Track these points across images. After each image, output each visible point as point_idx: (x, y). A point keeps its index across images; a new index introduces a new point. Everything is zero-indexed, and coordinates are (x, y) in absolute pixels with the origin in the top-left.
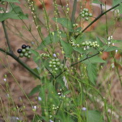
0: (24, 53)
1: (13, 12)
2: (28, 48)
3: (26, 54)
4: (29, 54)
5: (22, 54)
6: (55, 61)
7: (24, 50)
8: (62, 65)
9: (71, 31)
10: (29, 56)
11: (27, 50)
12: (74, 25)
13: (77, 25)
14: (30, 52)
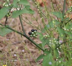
0: (33, 35)
1: (26, 9)
2: (35, 31)
3: (34, 35)
4: (36, 35)
5: (31, 35)
6: (53, 40)
7: (33, 33)
8: (58, 42)
9: (62, 20)
10: (36, 36)
11: (34, 33)
12: (64, 16)
13: (66, 16)
14: (36, 34)
